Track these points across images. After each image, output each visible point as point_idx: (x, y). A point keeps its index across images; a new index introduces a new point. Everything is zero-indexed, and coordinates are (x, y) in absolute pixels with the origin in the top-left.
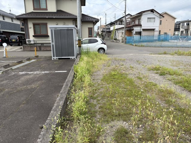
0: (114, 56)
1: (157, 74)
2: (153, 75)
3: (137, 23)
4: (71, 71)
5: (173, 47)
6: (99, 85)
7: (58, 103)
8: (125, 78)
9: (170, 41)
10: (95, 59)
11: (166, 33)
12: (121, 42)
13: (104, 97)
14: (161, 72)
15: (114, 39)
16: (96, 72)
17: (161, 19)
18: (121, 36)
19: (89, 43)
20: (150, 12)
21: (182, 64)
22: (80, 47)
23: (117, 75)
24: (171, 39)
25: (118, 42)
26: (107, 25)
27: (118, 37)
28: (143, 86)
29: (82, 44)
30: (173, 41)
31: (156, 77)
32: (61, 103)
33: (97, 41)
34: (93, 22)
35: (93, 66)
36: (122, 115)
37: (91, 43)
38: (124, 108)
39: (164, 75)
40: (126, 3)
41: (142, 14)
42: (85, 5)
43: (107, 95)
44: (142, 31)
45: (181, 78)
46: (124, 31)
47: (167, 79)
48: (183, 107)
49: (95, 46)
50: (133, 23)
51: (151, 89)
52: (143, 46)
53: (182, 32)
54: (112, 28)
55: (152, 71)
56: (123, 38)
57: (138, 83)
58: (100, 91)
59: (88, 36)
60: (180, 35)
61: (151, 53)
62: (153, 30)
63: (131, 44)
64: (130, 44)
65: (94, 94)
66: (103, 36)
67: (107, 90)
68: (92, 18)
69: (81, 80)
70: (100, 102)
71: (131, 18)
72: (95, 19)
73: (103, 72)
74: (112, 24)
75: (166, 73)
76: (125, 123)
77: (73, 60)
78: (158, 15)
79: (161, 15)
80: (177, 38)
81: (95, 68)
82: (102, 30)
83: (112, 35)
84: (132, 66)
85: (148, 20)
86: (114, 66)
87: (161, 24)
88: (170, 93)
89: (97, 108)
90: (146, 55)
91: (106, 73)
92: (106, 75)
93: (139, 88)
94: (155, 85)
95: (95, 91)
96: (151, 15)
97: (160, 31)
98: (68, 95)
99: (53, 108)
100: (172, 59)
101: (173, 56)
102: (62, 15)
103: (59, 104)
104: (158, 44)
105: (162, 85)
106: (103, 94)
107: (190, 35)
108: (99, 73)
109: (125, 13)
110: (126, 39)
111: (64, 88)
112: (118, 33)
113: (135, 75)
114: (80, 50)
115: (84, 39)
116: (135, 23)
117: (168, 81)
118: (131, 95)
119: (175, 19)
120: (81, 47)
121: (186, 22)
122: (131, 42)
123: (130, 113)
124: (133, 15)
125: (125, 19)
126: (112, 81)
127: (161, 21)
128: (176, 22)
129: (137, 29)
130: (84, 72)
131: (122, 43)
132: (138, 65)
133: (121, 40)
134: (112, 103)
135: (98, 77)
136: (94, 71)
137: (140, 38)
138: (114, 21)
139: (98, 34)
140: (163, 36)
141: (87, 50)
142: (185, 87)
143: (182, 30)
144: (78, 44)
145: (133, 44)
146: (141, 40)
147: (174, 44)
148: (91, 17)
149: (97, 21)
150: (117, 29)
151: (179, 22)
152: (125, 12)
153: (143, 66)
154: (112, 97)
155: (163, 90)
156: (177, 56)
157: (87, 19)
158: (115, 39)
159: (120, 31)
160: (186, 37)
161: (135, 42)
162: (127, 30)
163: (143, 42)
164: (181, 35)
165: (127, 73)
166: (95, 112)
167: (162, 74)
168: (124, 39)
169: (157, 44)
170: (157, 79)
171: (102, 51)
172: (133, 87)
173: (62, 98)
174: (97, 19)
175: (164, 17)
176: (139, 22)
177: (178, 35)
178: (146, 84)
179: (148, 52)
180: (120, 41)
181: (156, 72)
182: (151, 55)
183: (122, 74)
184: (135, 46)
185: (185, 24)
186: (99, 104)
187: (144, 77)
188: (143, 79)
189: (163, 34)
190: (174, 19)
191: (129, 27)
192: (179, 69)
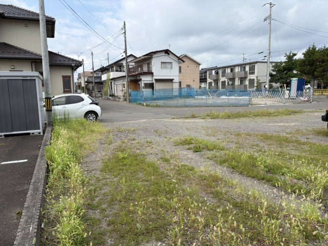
0: (117, 124)
1: (189, 151)
2: (185, 152)
3: (145, 69)
4: (39, 160)
5: (201, 106)
6: (99, 181)
7: (24, 229)
8: (143, 162)
9: (196, 97)
10: (82, 132)
11: (189, 86)
12: (122, 100)
13: (112, 202)
14: (195, 147)
15: (110, 96)
16: (87, 156)
17: (180, 65)
18: (122, 91)
19: (66, 104)
20: (163, 54)
21: (221, 131)
22: (49, 110)
23: (127, 158)
24: (198, 95)
25: (118, 100)
26: (95, 72)
27: (117, 92)
28: (174, 172)
29: (53, 105)
30: (200, 97)
31: (190, 156)
32: (31, 228)
33: (82, 100)
34: (71, 66)
35: (81, 146)
36: (153, 230)
37: (70, 103)
38: (153, 216)
39: (200, 151)
40: (125, 38)
41: (152, 56)
42: (53, 36)
43: (118, 198)
44: (154, 82)
45: (225, 154)
46: (125, 83)
47: (206, 157)
48: (238, 200)
49: (79, 109)
50: (140, 69)
51: (187, 177)
52: (159, 106)
53: (210, 83)
54: (104, 77)
55: (181, 147)
56: (125, 93)
57: (164, 168)
58: (103, 191)
59: (63, 91)
60: (207, 88)
61: (173, 117)
62: (171, 80)
63: (140, 104)
64: (138, 102)
65: (92, 199)
66: (88, 90)
67: (116, 188)
68: (70, 59)
69: (64, 175)
70: (107, 212)
71: (135, 61)
72: (75, 61)
73: (101, 155)
74: (104, 70)
75: (203, 148)
76: (160, 243)
77: (36, 136)
78: (176, 59)
79: (181, 59)
80: (204, 93)
81: (85, 149)
82: (86, 80)
83: (106, 88)
84: (149, 140)
85: (163, 65)
86: (119, 143)
87: (180, 71)
88: (216, 180)
89: (104, 225)
90: (166, 120)
91: (107, 157)
92: (109, 160)
93: (169, 177)
94: (192, 169)
95: (94, 193)
96: (166, 59)
97: (180, 83)
98: (43, 210)
99: (15, 242)
100: (204, 125)
101: (204, 120)
102: (9, 52)
103: (27, 231)
104: (181, 101)
105: (202, 169)
106: (110, 197)
107: (221, 88)
108: (93, 157)
109: (126, 54)
110: (130, 95)
111: (32, 195)
112: (115, 85)
113: (157, 156)
114: (49, 116)
115: (56, 97)
116: (142, 69)
117: (208, 160)
118: (160, 192)
119: (199, 64)
120: (51, 111)
121: (214, 69)
122: (139, 100)
123: (165, 224)
124: (138, 57)
125: (127, 62)
126: (123, 170)
127: (180, 67)
128: (200, 69)
129: (146, 79)
130: (68, 159)
131: (125, 102)
132: (158, 138)
133: (122, 97)
134: (129, 212)
135: (94, 166)
136: (84, 154)
137: (153, 94)
138: (108, 65)
139: (79, 86)
140: (186, 89)
141: (64, 115)
142: (233, 168)
143: (210, 81)
144: (44, 106)
145: (142, 103)
146: (155, 97)
147: (203, 101)
148: (67, 58)
149: (79, 64)
150: (114, 79)
151: (205, 70)
152: (126, 52)
153: (166, 140)
154: (127, 199)
155: (205, 176)
156: (210, 120)
157: (60, 60)
158: (112, 95)
159: (120, 82)
160: (216, 92)
161: (146, 100)
162: (131, 81)
163: (157, 99)
164: (209, 88)
165: (144, 152)
166: (101, 234)
167: (197, 150)
168: (127, 95)
169: (179, 102)
170: (192, 159)
171: (92, 117)
172: (159, 177)
173: (31, 217)
174: (78, 61)
175: (184, 62)
176: (149, 67)
177: (205, 88)
178: (178, 169)
179: (168, 116)
180: (120, 98)
181: (187, 146)
182: (173, 120)
183: (136, 156)
184: (147, 106)
185: (214, 72)
186: (106, 217)
187: (172, 157)
188: (171, 161)
189: (185, 86)
190: (197, 65)
191: (133, 76)
192: (218, 139)
